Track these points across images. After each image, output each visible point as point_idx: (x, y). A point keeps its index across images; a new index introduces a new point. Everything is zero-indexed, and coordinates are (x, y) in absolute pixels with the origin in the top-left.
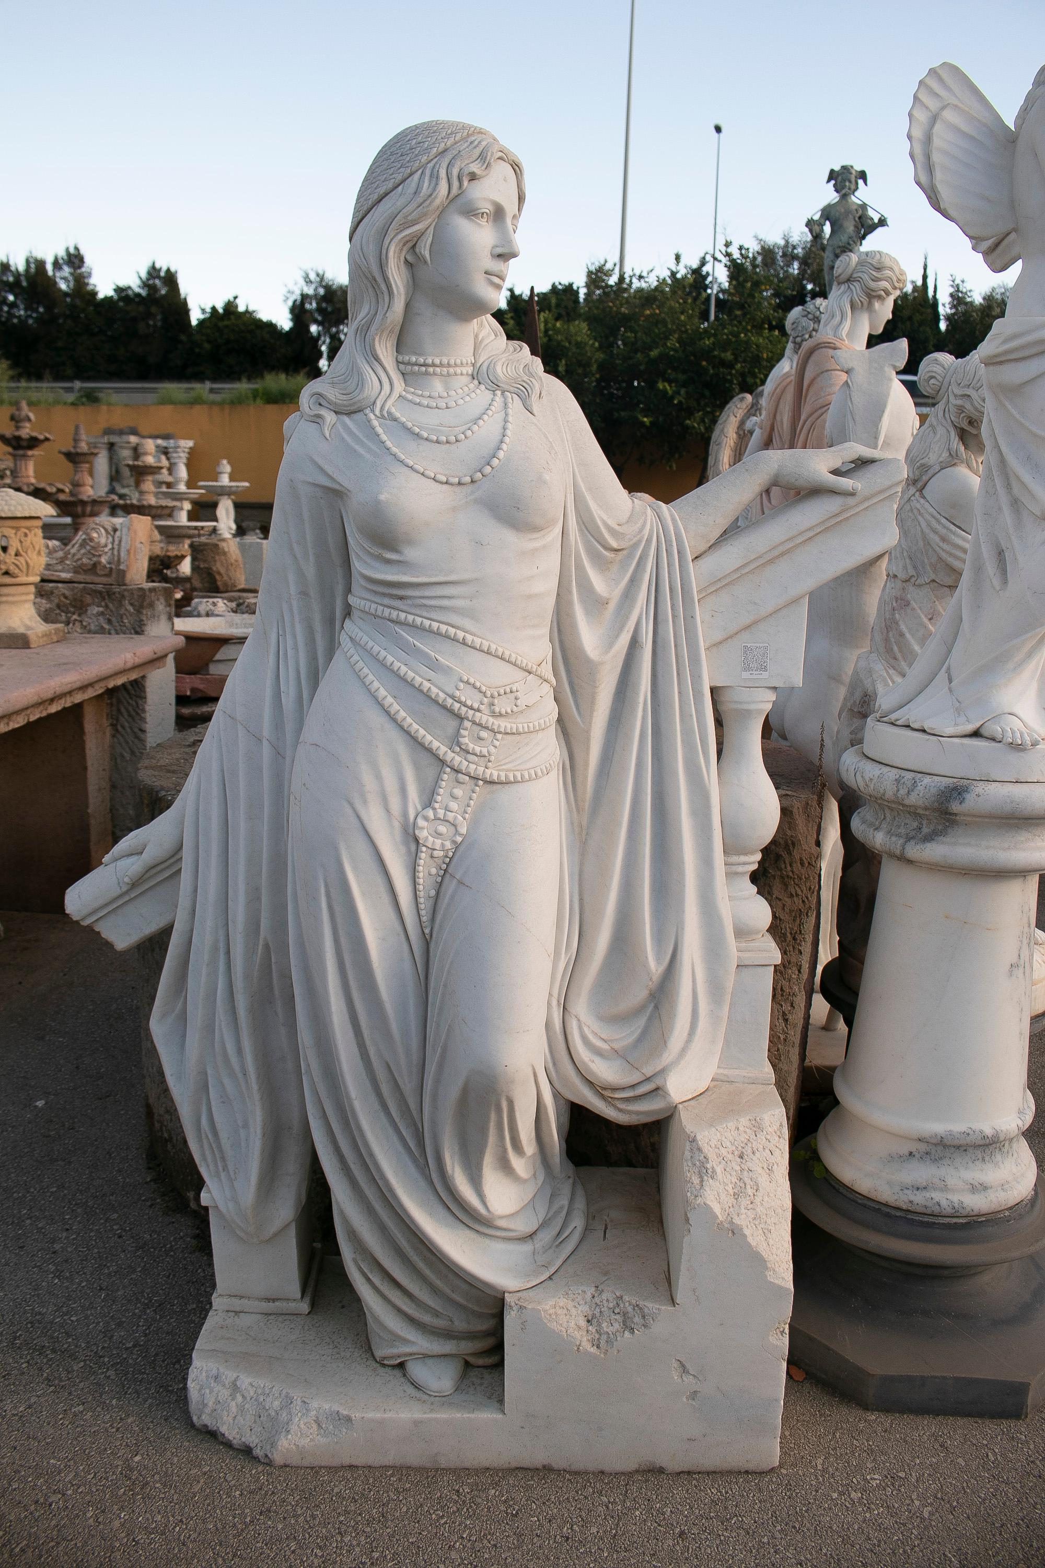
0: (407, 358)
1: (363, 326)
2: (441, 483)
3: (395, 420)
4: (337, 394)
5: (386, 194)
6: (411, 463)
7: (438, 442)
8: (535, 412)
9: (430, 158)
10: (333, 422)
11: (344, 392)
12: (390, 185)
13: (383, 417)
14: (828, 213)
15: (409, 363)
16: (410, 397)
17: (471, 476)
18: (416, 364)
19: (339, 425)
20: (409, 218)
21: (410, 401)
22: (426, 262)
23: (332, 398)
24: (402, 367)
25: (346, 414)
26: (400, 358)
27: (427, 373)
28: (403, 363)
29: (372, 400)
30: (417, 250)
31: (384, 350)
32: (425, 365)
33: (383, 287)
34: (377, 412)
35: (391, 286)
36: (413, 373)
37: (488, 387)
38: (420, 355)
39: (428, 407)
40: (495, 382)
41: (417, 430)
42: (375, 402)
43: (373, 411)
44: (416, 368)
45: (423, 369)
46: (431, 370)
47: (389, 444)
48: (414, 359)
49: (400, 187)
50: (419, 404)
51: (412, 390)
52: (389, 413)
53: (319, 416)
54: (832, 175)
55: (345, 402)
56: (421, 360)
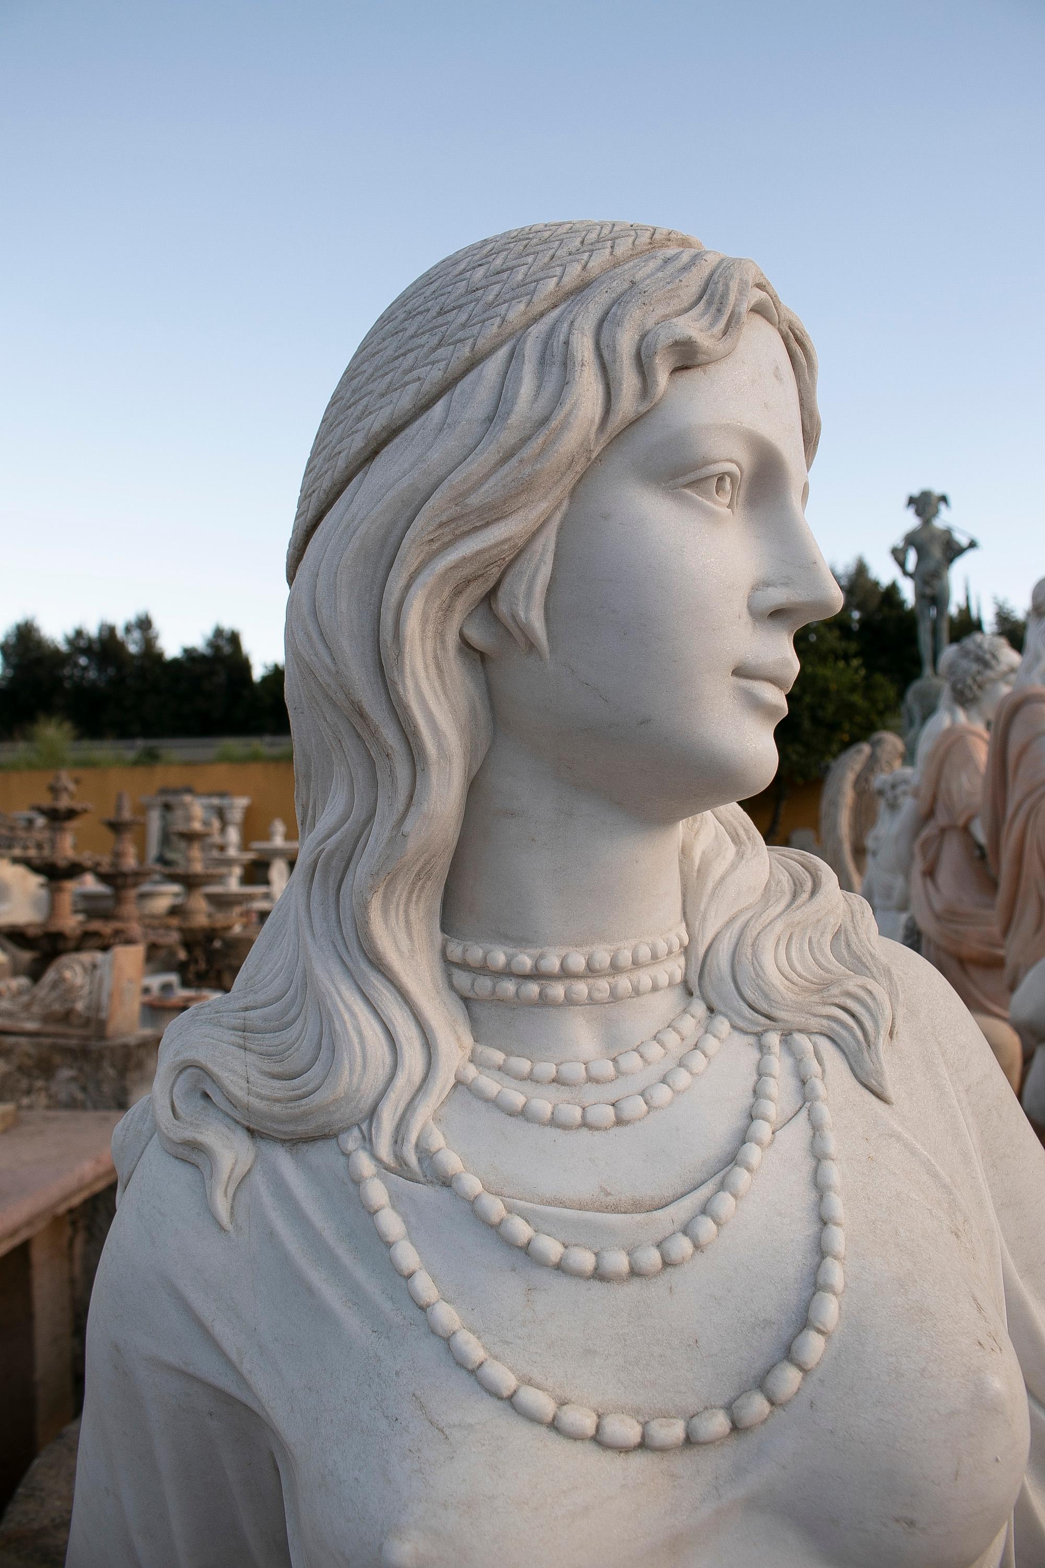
0: (476, 954)
1: (331, 855)
2: (624, 1450)
3: (446, 1182)
4: (254, 1076)
5: (392, 432)
6: (505, 1379)
7: (599, 1275)
8: (891, 1091)
9: (537, 308)
10: (241, 1169)
11: (277, 1069)
12: (405, 400)
13: (401, 1168)
14: (911, 540)
15: (483, 969)
16: (490, 1085)
17: (729, 1408)
18: (508, 973)
19: (259, 1180)
20: (475, 500)
21: (496, 1104)
22: (532, 646)
23: (238, 1090)
24: (462, 979)
25: (283, 1141)
26: (456, 951)
27: (544, 1001)
28: (464, 966)
29: (366, 1104)
30: (502, 607)
31: (402, 936)
32: (536, 975)
33: (390, 735)
34: (384, 1149)
35: (416, 733)
36: (499, 1001)
37: (741, 1023)
38: (521, 941)
39: (554, 1122)
40: (763, 1006)
41: (521, 1230)
42: (373, 1113)
43: (368, 1141)
44: (509, 987)
45: (533, 989)
46: (558, 990)
47: (425, 1287)
48: (499, 958)
49: (439, 407)
50: (524, 1114)
51: (498, 1057)
52: (425, 1154)
53: (195, 1146)
54: (912, 501)
55: (277, 1109)
56: (525, 961)
